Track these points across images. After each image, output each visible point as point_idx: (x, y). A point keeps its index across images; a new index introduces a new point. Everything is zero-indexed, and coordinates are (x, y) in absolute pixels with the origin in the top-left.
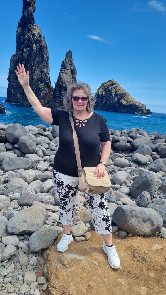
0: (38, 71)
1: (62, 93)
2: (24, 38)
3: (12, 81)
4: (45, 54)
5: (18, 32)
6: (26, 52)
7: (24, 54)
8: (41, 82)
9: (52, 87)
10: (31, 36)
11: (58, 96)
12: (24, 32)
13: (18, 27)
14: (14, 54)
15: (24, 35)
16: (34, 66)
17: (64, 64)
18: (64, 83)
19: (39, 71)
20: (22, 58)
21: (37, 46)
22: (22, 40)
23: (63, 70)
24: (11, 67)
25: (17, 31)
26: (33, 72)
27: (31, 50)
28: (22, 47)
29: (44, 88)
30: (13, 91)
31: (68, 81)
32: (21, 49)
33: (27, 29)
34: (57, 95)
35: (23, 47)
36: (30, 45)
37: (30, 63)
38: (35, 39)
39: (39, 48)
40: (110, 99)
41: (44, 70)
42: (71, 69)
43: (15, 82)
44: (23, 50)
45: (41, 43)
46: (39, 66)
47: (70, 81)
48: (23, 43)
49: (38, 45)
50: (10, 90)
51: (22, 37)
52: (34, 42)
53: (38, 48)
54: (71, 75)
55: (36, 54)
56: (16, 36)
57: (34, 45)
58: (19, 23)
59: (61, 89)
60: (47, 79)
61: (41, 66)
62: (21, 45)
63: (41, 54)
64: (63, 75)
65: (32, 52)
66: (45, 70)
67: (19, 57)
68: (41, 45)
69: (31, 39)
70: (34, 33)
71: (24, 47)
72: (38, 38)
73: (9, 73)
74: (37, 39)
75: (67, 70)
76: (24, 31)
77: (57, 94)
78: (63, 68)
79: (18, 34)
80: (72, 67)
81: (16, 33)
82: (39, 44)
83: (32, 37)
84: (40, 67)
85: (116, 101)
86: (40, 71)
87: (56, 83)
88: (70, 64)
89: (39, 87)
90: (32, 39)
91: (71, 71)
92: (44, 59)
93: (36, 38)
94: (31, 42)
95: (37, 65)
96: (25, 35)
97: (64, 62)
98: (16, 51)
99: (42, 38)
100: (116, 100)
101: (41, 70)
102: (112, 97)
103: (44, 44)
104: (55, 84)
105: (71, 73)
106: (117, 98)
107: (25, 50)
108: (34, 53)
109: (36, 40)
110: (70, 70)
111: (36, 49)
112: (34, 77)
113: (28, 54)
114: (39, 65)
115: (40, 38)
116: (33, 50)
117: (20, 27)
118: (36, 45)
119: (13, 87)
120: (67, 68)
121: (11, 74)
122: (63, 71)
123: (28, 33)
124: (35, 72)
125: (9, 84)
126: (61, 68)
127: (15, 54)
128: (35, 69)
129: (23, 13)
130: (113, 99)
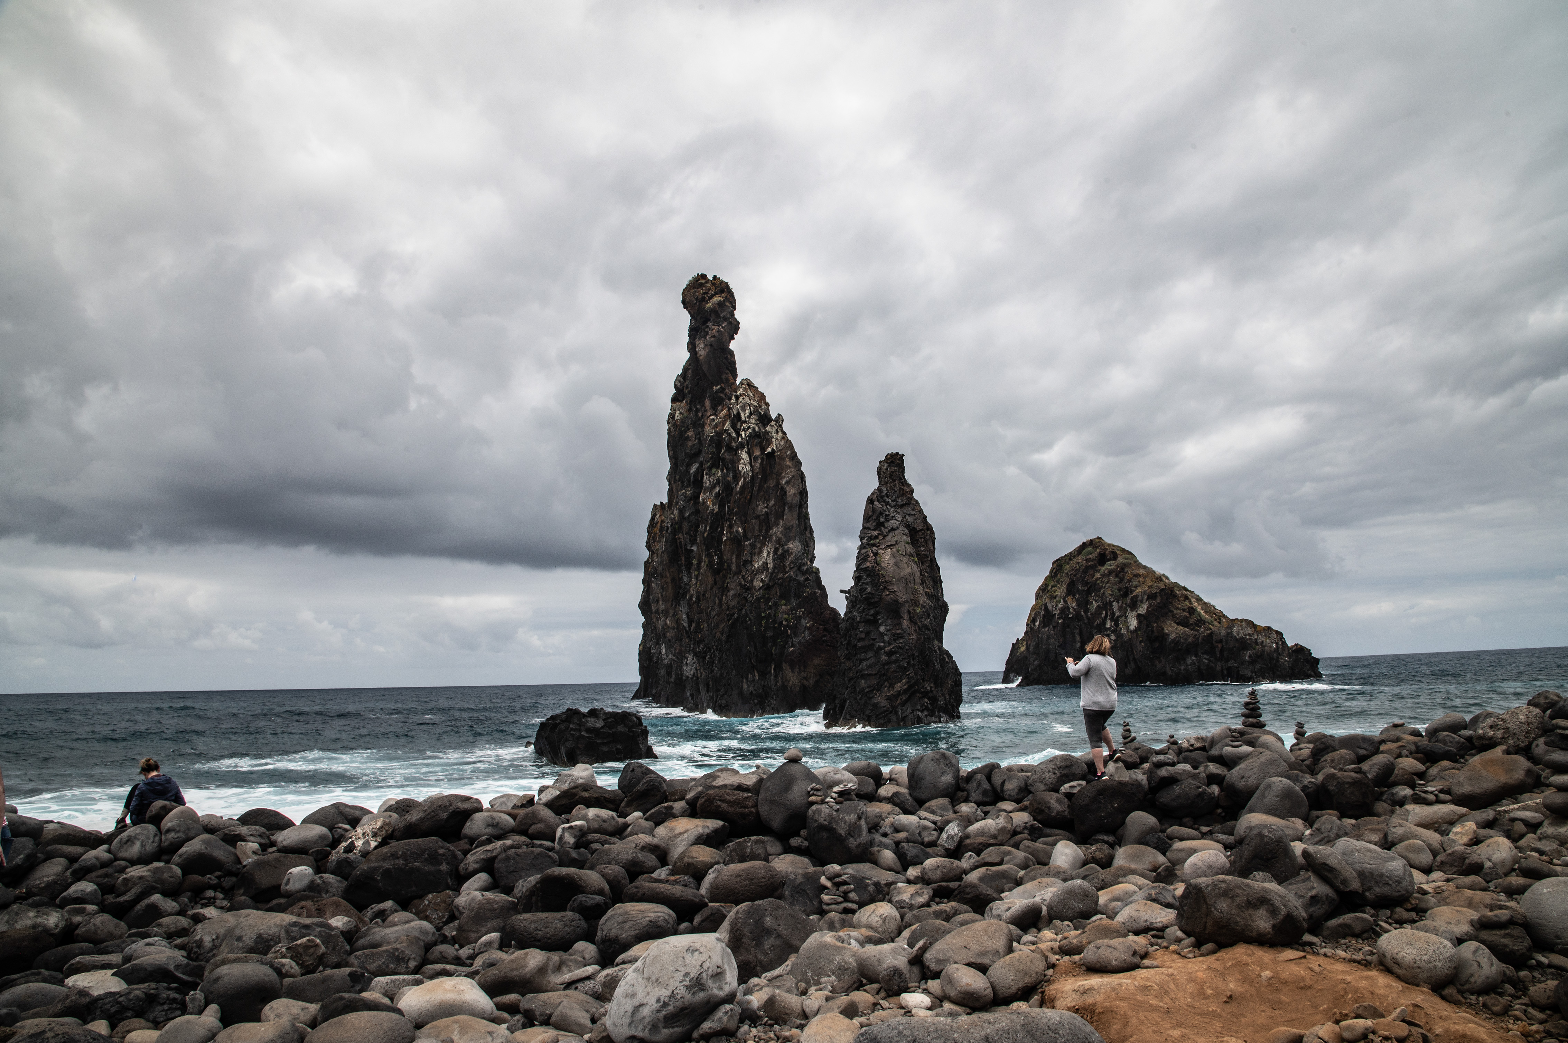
0: (765, 554)
1: (882, 629)
2: (699, 435)
3: (657, 612)
4: (787, 483)
5: (673, 418)
6: (713, 487)
7: (702, 496)
8: (782, 597)
9: (834, 612)
10: (727, 425)
11: (862, 647)
12: (700, 415)
13: (674, 400)
14: (661, 503)
15: (698, 424)
16: (749, 535)
17: (874, 511)
18: (885, 588)
19: (769, 553)
20: (697, 512)
21: (756, 458)
22: (690, 444)
23: (876, 533)
24: (651, 555)
25: (672, 416)
26: (746, 562)
27: (731, 475)
28: (693, 469)
29: (798, 619)
30: (664, 651)
31: (902, 575)
32: (689, 481)
33: (707, 403)
34: (860, 644)
35: (698, 468)
36: (728, 456)
37: (731, 526)
38: (743, 433)
39: (761, 464)
40: (1104, 623)
41: (791, 546)
42: (908, 526)
43: (671, 612)
44: (698, 483)
45: (769, 443)
46: (767, 531)
47: (911, 574)
48: (694, 456)
49: (757, 452)
50: (650, 648)
51: (690, 433)
52: (741, 446)
53: (758, 465)
54: (910, 549)
55: (753, 486)
56: (669, 434)
57: (744, 456)
58: (675, 386)
59: (877, 613)
60: (807, 579)
61: (777, 531)
62: (689, 465)
63: (771, 483)
64: (876, 554)
65: (738, 483)
66: (797, 543)
67: (681, 511)
68: (769, 450)
69: (729, 435)
70: (739, 414)
71: (700, 472)
72: (757, 429)
73: (644, 581)
74: (750, 431)
75: (891, 534)
76: (697, 411)
77: (860, 640)
78: (870, 525)
79: (675, 425)
80: (910, 515)
81: (668, 422)
82: (763, 450)
83: (734, 426)
84: (774, 538)
85: (1137, 629)
86: (775, 552)
87: (848, 592)
88: (902, 506)
89: (774, 622)
90: (734, 435)
91: (907, 531)
92: (789, 499)
93: (749, 428)
94: (729, 448)
95: (760, 531)
96: (703, 426)
97: (876, 503)
98: (671, 492)
99: (773, 423)
100: (1132, 628)
101: (776, 550)
102: (1113, 614)
103: (783, 443)
104: (847, 598)
105: (908, 539)
106: (1139, 616)
107: (707, 481)
108: (743, 487)
109: (750, 436)
110: (903, 530)
111: (752, 471)
112: (752, 581)
113: (718, 495)
114: (769, 528)
115: (765, 426)
116: (737, 476)
117: (681, 401)
118: (749, 453)
119: (665, 637)
120: (893, 523)
121: (653, 585)
122: (876, 537)
123: (715, 414)
124: (756, 558)
125: (644, 626)
126: (864, 528)
127: (665, 501)
128: (753, 546)
129: (692, 347)
130: (1117, 625)
